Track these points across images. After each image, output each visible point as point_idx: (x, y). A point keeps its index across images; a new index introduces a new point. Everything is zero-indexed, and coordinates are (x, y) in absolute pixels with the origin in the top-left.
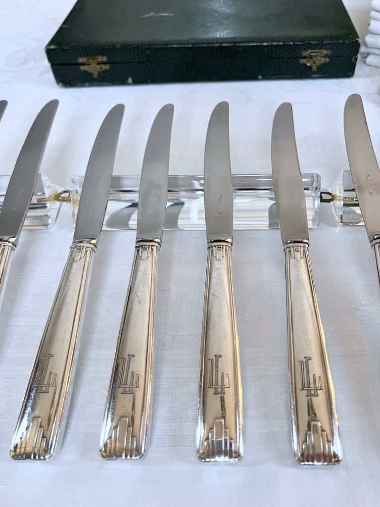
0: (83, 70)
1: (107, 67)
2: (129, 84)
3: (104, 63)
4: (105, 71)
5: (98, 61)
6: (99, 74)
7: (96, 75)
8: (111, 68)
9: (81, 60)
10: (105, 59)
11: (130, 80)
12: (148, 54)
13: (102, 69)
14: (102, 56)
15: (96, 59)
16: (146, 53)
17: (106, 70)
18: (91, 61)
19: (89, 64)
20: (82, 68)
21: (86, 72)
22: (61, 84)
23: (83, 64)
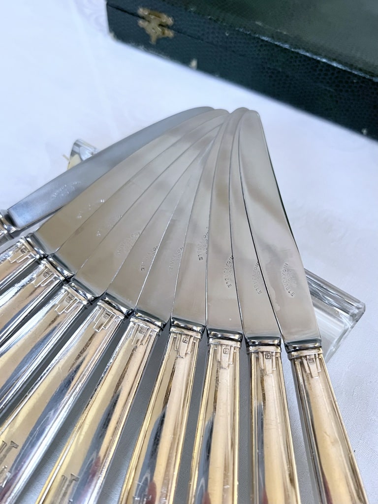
0: (141, 26)
1: (170, 34)
2: (191, 68)
3: (168, 27)
4: (167, 39)
5: (161, 21)
6: (158, 40)
7: (153, 40)
8: (175, 37)
9: (141, 11)
10: (170, 21)
11: (194, 63)
12: (227, 37)
13: (163, 33)
14: (169, 16)
15: (159, 17)
16: (224, 34)
17: (168, 37)
18: (153, 17)
19: (149, 22)
20: (141, 23)
21: (143, 29)
22: (112, 35)
23: (143, 18)
